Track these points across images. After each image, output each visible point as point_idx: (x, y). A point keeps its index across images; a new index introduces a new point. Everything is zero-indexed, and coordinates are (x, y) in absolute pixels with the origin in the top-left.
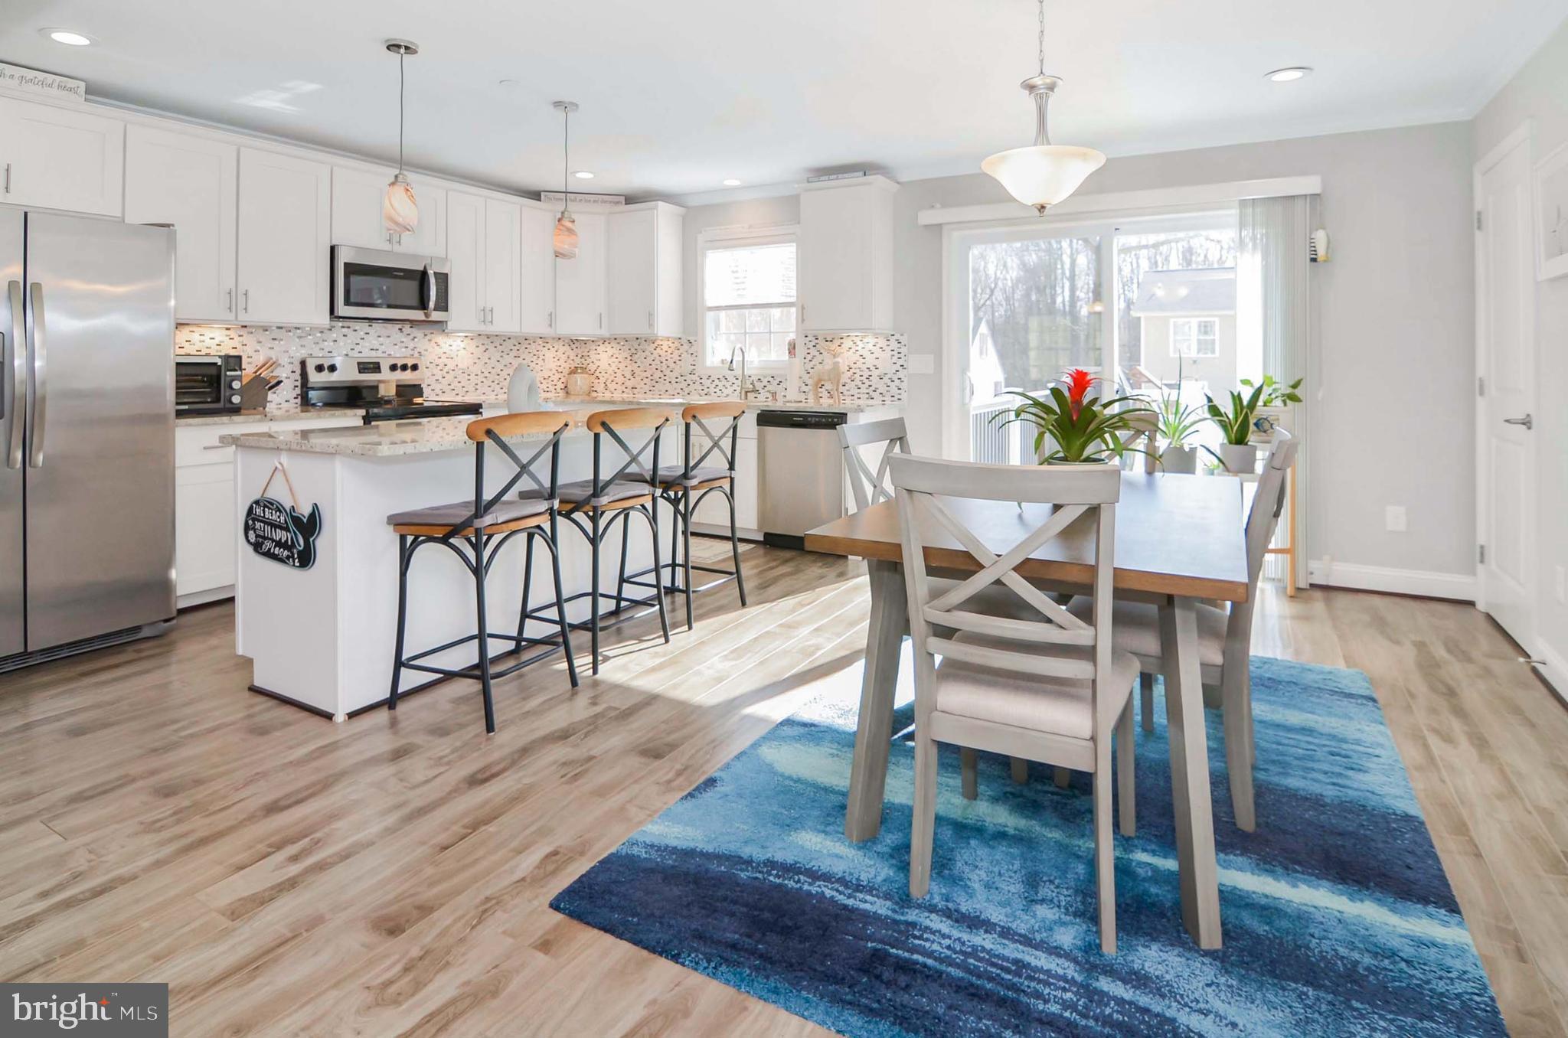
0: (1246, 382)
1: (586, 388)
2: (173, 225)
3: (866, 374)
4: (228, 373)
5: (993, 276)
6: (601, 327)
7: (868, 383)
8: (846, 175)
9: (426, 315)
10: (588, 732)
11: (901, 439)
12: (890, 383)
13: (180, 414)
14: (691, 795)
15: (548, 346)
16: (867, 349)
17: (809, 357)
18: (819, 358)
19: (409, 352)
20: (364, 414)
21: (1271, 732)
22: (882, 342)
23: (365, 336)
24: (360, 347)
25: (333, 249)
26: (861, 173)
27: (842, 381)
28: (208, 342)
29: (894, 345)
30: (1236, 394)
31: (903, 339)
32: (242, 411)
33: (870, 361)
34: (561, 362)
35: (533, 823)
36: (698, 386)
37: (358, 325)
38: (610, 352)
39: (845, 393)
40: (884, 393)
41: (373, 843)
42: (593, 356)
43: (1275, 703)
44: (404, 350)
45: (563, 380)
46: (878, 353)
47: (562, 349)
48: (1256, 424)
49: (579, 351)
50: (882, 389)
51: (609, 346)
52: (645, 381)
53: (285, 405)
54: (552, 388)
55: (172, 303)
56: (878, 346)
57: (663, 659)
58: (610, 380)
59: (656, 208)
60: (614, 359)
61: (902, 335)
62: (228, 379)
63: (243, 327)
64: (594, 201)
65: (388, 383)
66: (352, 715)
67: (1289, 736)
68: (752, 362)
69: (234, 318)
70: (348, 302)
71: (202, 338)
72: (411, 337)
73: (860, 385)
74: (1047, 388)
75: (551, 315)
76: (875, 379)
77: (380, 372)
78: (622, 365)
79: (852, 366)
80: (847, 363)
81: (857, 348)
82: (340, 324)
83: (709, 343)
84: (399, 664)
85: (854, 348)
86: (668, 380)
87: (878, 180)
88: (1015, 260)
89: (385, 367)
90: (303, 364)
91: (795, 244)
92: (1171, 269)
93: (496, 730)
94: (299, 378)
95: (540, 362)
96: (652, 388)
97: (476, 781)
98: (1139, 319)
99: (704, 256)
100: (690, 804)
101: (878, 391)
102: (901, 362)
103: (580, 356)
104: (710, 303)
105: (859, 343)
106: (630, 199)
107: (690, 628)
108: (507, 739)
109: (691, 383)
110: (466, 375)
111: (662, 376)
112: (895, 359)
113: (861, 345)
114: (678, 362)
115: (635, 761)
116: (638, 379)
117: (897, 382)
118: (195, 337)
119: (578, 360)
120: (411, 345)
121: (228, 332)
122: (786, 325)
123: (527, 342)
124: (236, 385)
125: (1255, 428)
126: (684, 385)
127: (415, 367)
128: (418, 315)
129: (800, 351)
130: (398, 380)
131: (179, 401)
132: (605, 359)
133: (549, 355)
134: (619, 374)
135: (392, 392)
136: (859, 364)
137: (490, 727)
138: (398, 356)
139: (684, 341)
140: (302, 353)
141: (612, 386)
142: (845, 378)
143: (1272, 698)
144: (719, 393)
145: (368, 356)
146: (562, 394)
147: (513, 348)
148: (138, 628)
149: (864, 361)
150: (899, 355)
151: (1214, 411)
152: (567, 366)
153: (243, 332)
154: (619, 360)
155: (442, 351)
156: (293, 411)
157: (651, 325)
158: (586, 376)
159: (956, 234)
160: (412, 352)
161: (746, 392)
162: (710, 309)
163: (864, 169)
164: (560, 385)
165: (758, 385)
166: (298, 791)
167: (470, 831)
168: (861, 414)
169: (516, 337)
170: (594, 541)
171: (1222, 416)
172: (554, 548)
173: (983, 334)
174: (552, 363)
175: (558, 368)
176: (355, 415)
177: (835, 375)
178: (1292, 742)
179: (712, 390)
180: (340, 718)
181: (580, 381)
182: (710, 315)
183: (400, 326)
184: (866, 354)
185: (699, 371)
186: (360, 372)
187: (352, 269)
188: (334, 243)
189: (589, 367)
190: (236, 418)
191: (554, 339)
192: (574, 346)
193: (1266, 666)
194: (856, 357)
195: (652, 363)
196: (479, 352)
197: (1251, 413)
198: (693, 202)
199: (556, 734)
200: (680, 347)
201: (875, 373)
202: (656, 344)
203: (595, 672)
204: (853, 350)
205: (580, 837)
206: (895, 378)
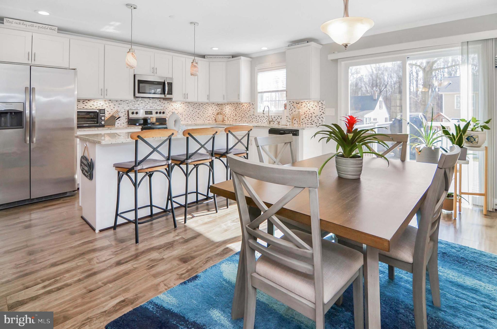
0: (463, 120)
1: (222, 120)
2: (76, 69)
3: (310, 115)
4: (101, 115)
5: (387, 80)
6: (224, 99)
7: (311, 119)
8: (301, 43)
9: (165, 96)
10: (168, 247)
11: (290, 142)
12: (319, 119)
13: (78, 127)
14: (185, 283)
15: (210, 106)
16: (311, 106)
17: (291, 109)
18: (294, 110)
19: (163, 108)
20: (141, 128)
21: (454, 289)
22: (316, 104)
23: (149, 103)
24: (146, 106)
25: (134, 76)
26: (306, 42)
27: (301, 118)
28: (99, 105)
29: (320, 105)
30: (457, 125)
31: (324, 103)
32: (105, 126)
33: (312, 111)
34: (214, 111)
35: (125, 285)
36: (255, 119)
37: (146, 100)
38: (229, 107)
39: (303, 122)
40: (317, 122)
41: (71, 285)
42: (224, 109)
43: (461, 272)
44: (161, 107)
45: (214, 117)
46: (314, 107)
47: (214, 107)
48: (467, 139)
49: (220, 107)
50: (316, 121)
51: (229, 106)
52: (239, 117)
53: (123, 125)
54: (211, 120)
55: (76, 92)
56: (315, 105)
57: (213, 219)
58: (229, 117)
59: (240, 59)
60: (230, 110)
61: (323, 101)
62: (101, 116)
63: (110, 100)
64: (222, 58)
65: (153, 118)
66: (101, 231)
67: (464, 292)
68: (272, 111)
69: (103, 98)
70: (139, 92)
71: (97, 104)
72: (163, 103)
73: (308, 120)
74: (392, 121)
75: (208, 96)
76: (313, 117)
77: (152, 114)
78: (232, 112)
79: (306, 112)
80: (304, 112)
81: (307, 106)
82: (140, 99)
83: (259, 104)
84: (117, 215)
85: (306, 106)
86: (246, 117)
87: (313, 44)
88: (395, 74)
89: (154, 112)
90: (128, 111)
91: (285, 69)
92: (457, 76)
93: (139, 243)
94: (127, 116)
95: (207, 111)
96: (241, 120)
97: (119, 263)
98: (442, 95)
99: (257, 75)
100: (181, 287)
101: (315, 122)
102: (322, 111)
103: (220, 109)
104: (259, 91)
105: (308, 104)
106: (233, 56)
107: (227, 208)
108: (142, 246)
109: (253, 118)
110: (181, 115)
111: (244, 116)
112: (320, 110)
113: (309, 105)
114: (249, 111)
115: (176, 263)
116: (237, 116)
117: (321, 118)
118: (95, 104)
119: (220, 110)
120: (164, 106)
121: (105, 102)
122: (283, 98)
123: (202, 104)
124: (103, 118)
125: (466, 140)
126: (251, 119)
127: (164, 113)
128: (163, 96)
129: (288, 107)
130: (156, 117)
131: (78, 123)
132: (228, 110)
133: (210, 109)
134: (232, 115)
135: (154, 120)
136: (308, 112)
137: (137, 242)
138: (159, 109)
139: (251, 104)
140: (128, 108)
141: (230, 119)
142: (303, 117)
143: (461, 269)
144: (262, 122)
145: (149, 109)
146: (214, 121)
147: (197, 106)
148: (66, 193)
149: (309, 111)
150: (322, 109)
151: (446, 132)
152: (216, 112)
153: (110, 102)
154: (232, 110)
155: (174, 107)
156: (125, 126)
157: (239, 99)
158: (221, 115)
159: (343, 63)
160: (164, 108)
161: (270, 122)
162: (259, 93)
163: (308, 40)
164: (214, 119)
165: (274, 119)
166: (64, 259)
167: (103, 285)
168: (304, 130)
169: (199, 103)
170: (187, 175)
171: (450, 135)
172: (169, 178)
173: (381, 101)
174: (211, 111)
175: (213, 113)
176: (138, 128)
177: (299, 116)
178: (464, 297)
179: (260, 121)
180: (97, 231)
181: (220, 117)
182: (259, 95)
183: (160, 100)
184: (310, 108)
185: (256, 114)
186: (146, 114)
187: (140, 82)
188: (135, 74)
189: (223, 113)
190: (104, 129)
191: (211, 103)
192: (218, 106)
193: (462, 251)
194: (307, 109)
195: (241, 111)
196: (186, 108)
197: (464, 134)
198: (253, 56)
199: (158, 247)
200: (250, 106)
201: (314, 115)
202: (243, 105)
203: (185, 223)
204: (306, 107)
205: (136, 295)
206: (321, 117)
